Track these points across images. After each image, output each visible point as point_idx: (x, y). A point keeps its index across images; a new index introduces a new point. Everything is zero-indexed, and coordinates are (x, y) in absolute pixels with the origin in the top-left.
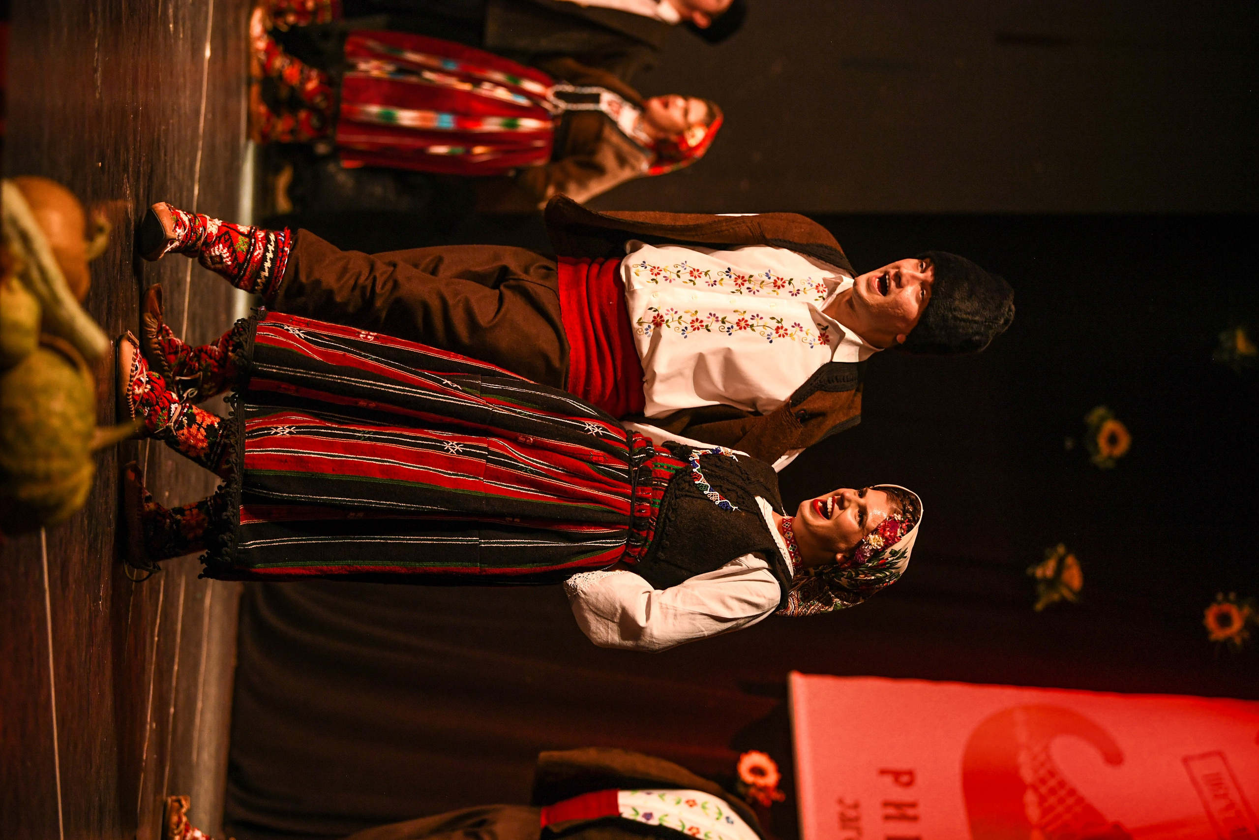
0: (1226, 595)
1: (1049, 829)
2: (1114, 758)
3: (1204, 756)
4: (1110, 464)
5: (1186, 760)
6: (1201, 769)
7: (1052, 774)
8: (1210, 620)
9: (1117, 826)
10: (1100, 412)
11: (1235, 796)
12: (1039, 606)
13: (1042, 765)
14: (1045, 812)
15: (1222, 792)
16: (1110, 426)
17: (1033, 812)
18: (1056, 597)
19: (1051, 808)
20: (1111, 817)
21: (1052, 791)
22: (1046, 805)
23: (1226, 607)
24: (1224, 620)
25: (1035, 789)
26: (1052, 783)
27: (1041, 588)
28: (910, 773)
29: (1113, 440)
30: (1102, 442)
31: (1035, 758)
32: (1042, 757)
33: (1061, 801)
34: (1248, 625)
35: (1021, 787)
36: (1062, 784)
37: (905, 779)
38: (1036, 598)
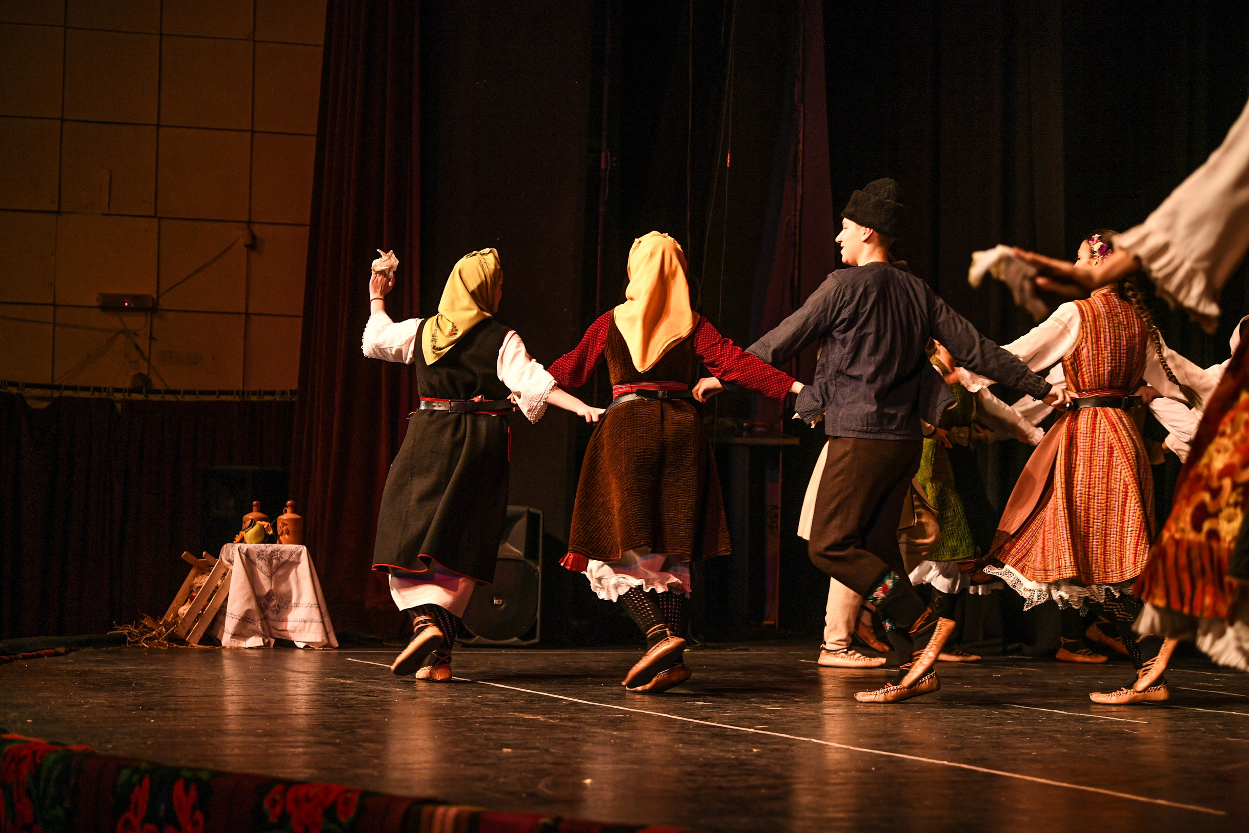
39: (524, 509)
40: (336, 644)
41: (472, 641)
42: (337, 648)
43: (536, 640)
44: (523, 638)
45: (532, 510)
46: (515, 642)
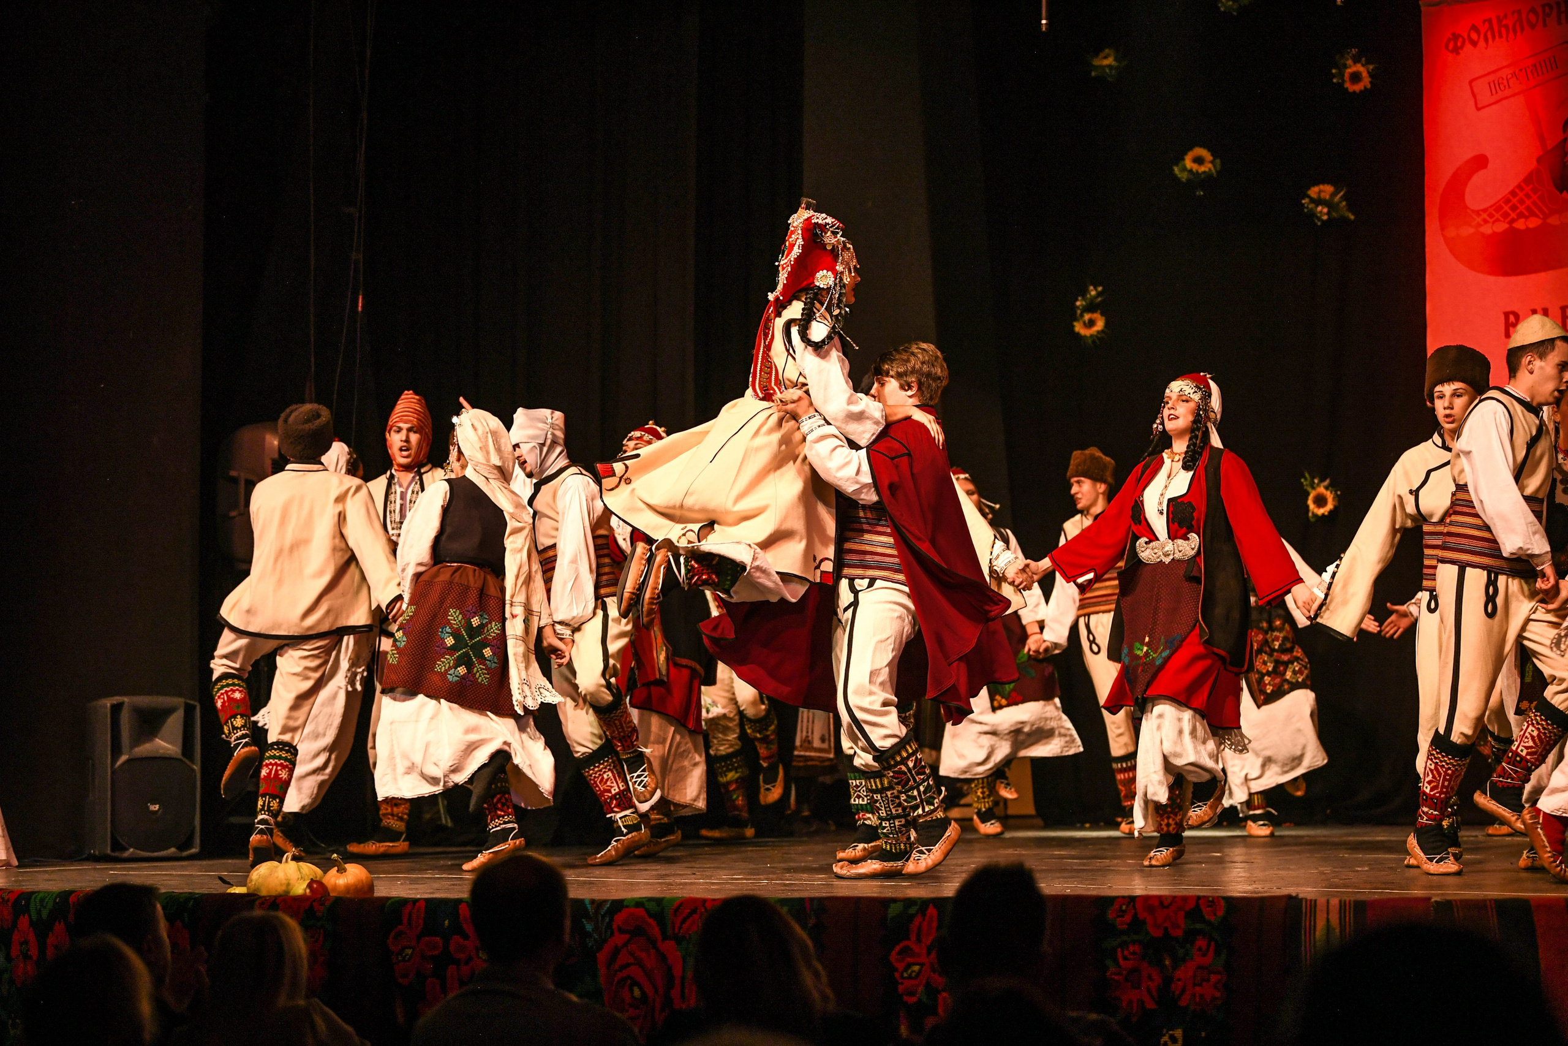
0: (1334, 76)
1: (1547, 211)
2: (1480, 162)
3: (1474, 95)
4: (1218, 161)
5: (1478, 109)
6: (1485, 97)
7: (1498, 208)
8: (1357, 88)
9: (1539, 160)
10: (1176, 170)
11: (1507, 72)
12: (1352, 217)
13: (1491, 216)
14: (1533, 214)
15: (1505, 82)
16: (1188, 163)
17: (1533, 223)
18: (1344, 203)
19: (1528, 208)
20: (1533, 164)
21: (1514, 208)
22: (1526, 213)
23: (1347, 77)
24: (1356, 77)
25: (1513, 221)
26: (1506, 208)
27: (1334, 214)
28: (1506, 315)
29: (1199, 160)
30: (1202, 169)
31: (1486, 221)
32: (1485, 216)
33: (1521, 202)
34: (1356, 60)
35: (1512, 232)
36: (1507, 201)
37: (1512, 318)
38: (1345, 220)
39: (181, 700)
40: (15, 862)
41: (126, 854)
42: (17, 867)
43: (194, 851)
44: (181, 848)
45: (189, 701)
46: (174, 853)
